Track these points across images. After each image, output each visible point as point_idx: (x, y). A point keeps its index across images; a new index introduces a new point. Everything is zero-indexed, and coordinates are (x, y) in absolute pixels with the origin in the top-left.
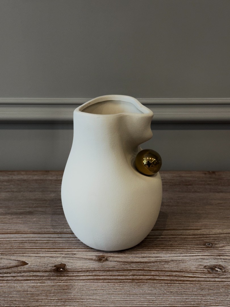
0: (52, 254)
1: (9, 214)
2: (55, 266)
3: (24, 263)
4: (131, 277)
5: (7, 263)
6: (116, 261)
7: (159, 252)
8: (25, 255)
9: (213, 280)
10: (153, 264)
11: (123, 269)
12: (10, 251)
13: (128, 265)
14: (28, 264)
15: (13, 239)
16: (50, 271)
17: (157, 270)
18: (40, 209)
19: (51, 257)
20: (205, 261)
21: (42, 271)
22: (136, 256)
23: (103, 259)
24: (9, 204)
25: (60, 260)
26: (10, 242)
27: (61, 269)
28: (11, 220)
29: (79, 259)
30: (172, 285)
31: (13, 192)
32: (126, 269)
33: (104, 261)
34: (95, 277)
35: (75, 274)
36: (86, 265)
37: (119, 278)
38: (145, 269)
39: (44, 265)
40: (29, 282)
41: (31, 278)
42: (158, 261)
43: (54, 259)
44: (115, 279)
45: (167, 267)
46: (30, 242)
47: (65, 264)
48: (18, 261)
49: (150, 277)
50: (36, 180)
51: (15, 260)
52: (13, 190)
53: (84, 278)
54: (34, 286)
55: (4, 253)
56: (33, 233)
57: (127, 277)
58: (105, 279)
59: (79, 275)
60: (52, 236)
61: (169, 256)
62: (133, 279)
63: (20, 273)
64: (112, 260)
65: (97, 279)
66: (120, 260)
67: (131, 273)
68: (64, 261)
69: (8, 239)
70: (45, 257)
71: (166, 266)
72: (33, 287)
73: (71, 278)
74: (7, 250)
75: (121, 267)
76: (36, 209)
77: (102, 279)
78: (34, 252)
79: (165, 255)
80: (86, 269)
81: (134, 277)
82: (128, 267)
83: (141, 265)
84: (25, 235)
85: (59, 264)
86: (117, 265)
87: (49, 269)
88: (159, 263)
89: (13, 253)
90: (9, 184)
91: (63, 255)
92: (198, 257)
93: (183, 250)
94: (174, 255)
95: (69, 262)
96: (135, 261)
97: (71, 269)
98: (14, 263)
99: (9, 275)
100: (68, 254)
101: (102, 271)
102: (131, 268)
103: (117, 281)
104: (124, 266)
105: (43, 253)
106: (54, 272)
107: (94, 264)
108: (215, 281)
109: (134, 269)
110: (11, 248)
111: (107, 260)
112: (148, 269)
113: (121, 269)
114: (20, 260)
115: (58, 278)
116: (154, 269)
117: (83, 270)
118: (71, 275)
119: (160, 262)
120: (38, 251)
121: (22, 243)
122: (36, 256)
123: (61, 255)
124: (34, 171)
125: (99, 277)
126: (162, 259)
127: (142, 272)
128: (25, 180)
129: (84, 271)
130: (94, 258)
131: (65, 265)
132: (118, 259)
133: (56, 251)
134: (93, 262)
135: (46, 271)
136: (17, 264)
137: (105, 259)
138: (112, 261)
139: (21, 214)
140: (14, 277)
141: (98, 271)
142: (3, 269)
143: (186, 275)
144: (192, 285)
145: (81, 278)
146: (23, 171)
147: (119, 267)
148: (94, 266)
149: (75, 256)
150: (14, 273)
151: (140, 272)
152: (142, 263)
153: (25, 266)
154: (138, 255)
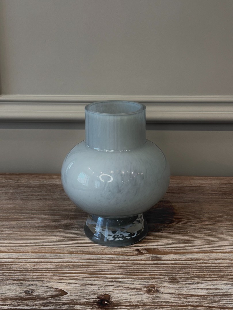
0: (94, 281)
1: (42, 227)
2: (98, 298)
3: (63, 293)
5: (43, 291)
6: (168, 293)
7: (218, 282)
8: (63, 281)
10: (212, 298)
11: (178, 304)
12: (45, 276)
13: (183, 299)
14: (67, 293)
15: (48, 260)
16: (93, 304)
17: (219, 306)
19: (93, 285)
21: (84, 303)
22: (191, 287)
23: (153, 290)
24: (42, 215)
25: (103, 289)
26: (45, 264)
27: (106, 302)
28: (45, 236)
29: (125, 288)
32: (181, 304)
33: (155, 292)
36: (134, 297)
38: (204, 305)
39: (86, 295)
42: (218, 294)
43: (97, 288)
45: (230, 302)
46: (67, 264)
47: (109, 294)
48: (55, 288)
51: (53, 288)
52: (45, 197)
55: (39, 278)
56: (70, 253)
60: (92, 256)
61: (230, 287)
63: (59, 305)
64: (164, 291)
66: (174, 291)
68: (108, 291)
69: (43, 260)
70: (85, 284)
71: (228, 301)
74: (43, 274)
75: (176, 301)
76: (72, 222)
78: (73, 278)
79: (225, 287)
80: (134, 302)
82: (184, 301)
83: (198, 299)
84: (62, 256)
86: (170, 298)
87: (92, 300)
88: (219, 297)
89: (50, 279)
90: (41, 190)
91: (106, 283)
95: (113, 292)
96: (191, 293)
97: (117, 302)
98: (51, 292)
100: (112, 281)
101: (153, 306)
102: (188, 304)
104: (179, 300)
105: (83, 280)
106: (97, 305)
107: (143, 296)
109: (191, 304)
110: (47, 271)
111: (157, 291)
112: (208, 305)
113: (176, 304)
114: (58, 288)
116: (215, 305)
117: (132, 304)
118: (118, 309)
119: (221, 295)
120: (78, 277)
121: (59, 265)
122: (76, 284)
123: (104, 282)
126: (223, 291)
129: (133, 306)
130: (143, 288)
131: (110, 296)
132: (170, 291)
133: (98, 277)
134: (141, 293)
135: (88, 304)
136: (54, 294)
137: (155, 290)
138: (164, 293)
139: (56, 227)
141: (149, 305)
142: (39, 299)
147: (172, 302)
148: (143, 299)
149: (120, 284)
150: (52, 305)
152: (200, 297)
153: (63, 296)
154: (193, 286)
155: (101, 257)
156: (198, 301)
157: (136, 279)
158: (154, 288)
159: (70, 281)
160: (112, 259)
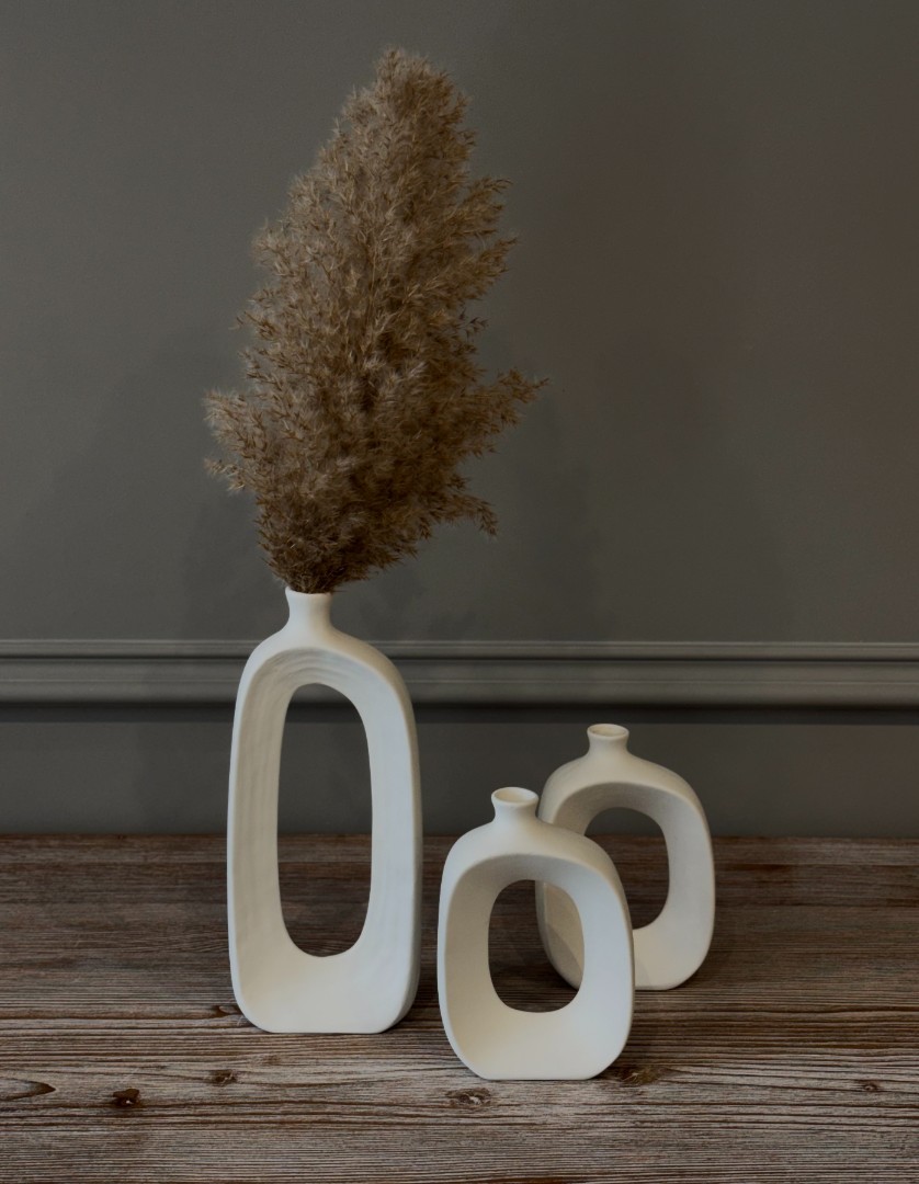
1: (13, 965)
2: (114, 1096)
3: (47, 1089)
4: (279, 1118)
5: (7, 1087)
6: (253, 1083)
8: (48, 1069)
9: (456, 1121)
10: (335, 1089)
11: (266, 1100)
13: (278, 1092)
14: (53, 1090)
15: (21, 1032)
16: (103, 1105)
17: (341, 1101)
18: (92, 953)
19: (107, 1074)
20: (454, 1080)
21: (86, 1105)
23: (226, 1080)
24: (15, 939)
25: (128, 1080)
26: (14, 1039)
27: (128, 1102)
29: (170, 1078)
30: (364, 1132)
31: (25, 901)
32: (272, 1100)
33: (228, 1082)
34: (200, 1118)
35: (157, 1113)
36: (185, 1091)
37: (253, 1119)
38: (315, 1099)
39: (91, 1092)
40: (54, 1128)
41: (60, 1120)
43: (115, 1079)
44: (244, 1122)
45: (364, 1094)
46: (62, 1039)
47: (138, 1089)
48: (31, 1083)
49: (319, 1117)
50: (88, 866)
51: (26, 1082)
52: (25, 896)
53: (176, 1120)
54: (64, 1137)
56: (70, 1017)
57: (271, 1118)
58: (221, 1122)
59: (166, 1113)
60: (116, 1023)
62: (282, 1122)
63: (36, 1109)
64: (247, 1080)
65: (203, 1123)
66: (265, 1080)
67: (281, 1110)
68: (136, 1083)
69: (10, 1032)
70: (93, 1074)
72: (63, 1139)
73: (148, 1120)
74: (8, 1058)
75: (263, 1096)
76: (83, 952)
77: (215, 1122)
78: (68, 1063)
80: (183, 1100)
81: (286, 1118)
82: (279, 1096)
83: (307, 1091)
84: (52, 1022)
85: (125, 1089)
86: (254, 1091)
87: (101, 1100)
89: (23, 1066)
90: (15, 878)
91: (136, 1070)
92: (442, 1073)
93: (414, 1056)
94: (389, 1068)
95: (146, 1085)
97: (150, 1101)
98: (22, 1088)
99: (11, 1114)
100: (147, 1068)
102: (285, 1099)
103: (248, 1126)
104: (271, 1094)
105: (90, 1066)
106: (110, 1107)
108: (458, 1124)
109: (292, 1099)
111: (234, 1080)
112: (322, 1099)
113: (261, 1101)
114: (37, 1081)
115: (118, 1121)
116: (334, 1099)
117: (178, 1102)
118: (149, 1113)
120: (79, 1062)
121: (43, 1040)
122: (75, 1072)
124: (84, 836)
125: (208, 1118)
126: (360, 1076)
127: (307, 1105)
128: (57, 867)
129: (178, 1106)
131: (138, 1091)
132: (259, 1079)
133: (121, 1061)
134: (201, 1084)
135: (93, 1106)
136: (29, 1090)
137: (230, 1080)
138: (246, 1084)
139: (44, 965)
140: (21, 1118)
141: (210, 1104)
143: (400, 1113)
144: (405, 1133)
145: (170, 1120)
146: (55, 835)
147: (257, 1097)
148: (201, 1094)
149: (162, 1072)
150: (23, 1110)
151: (303, 1105)
152: (311, 1089)
153: (46, 1095)
154: (306, 1069)
155: (133, 1023)
156: (305, 1094)
157: (198, 1061)
158: (229, 1075)
159: (64, 1069)
160: (156, 1026)
